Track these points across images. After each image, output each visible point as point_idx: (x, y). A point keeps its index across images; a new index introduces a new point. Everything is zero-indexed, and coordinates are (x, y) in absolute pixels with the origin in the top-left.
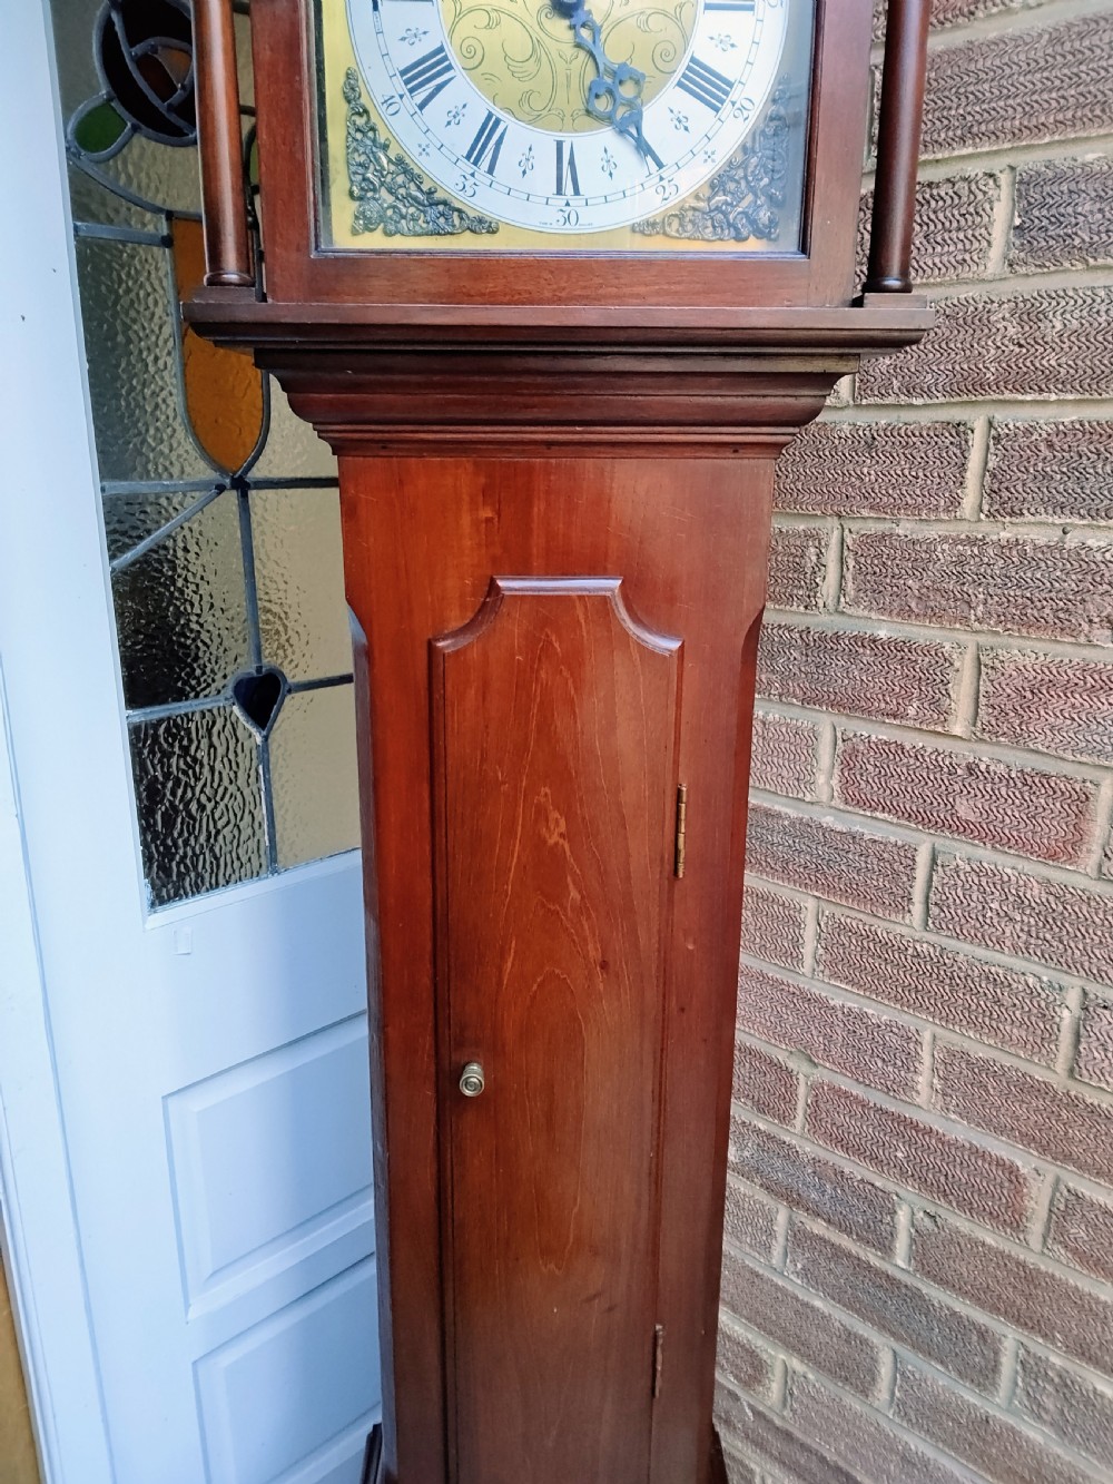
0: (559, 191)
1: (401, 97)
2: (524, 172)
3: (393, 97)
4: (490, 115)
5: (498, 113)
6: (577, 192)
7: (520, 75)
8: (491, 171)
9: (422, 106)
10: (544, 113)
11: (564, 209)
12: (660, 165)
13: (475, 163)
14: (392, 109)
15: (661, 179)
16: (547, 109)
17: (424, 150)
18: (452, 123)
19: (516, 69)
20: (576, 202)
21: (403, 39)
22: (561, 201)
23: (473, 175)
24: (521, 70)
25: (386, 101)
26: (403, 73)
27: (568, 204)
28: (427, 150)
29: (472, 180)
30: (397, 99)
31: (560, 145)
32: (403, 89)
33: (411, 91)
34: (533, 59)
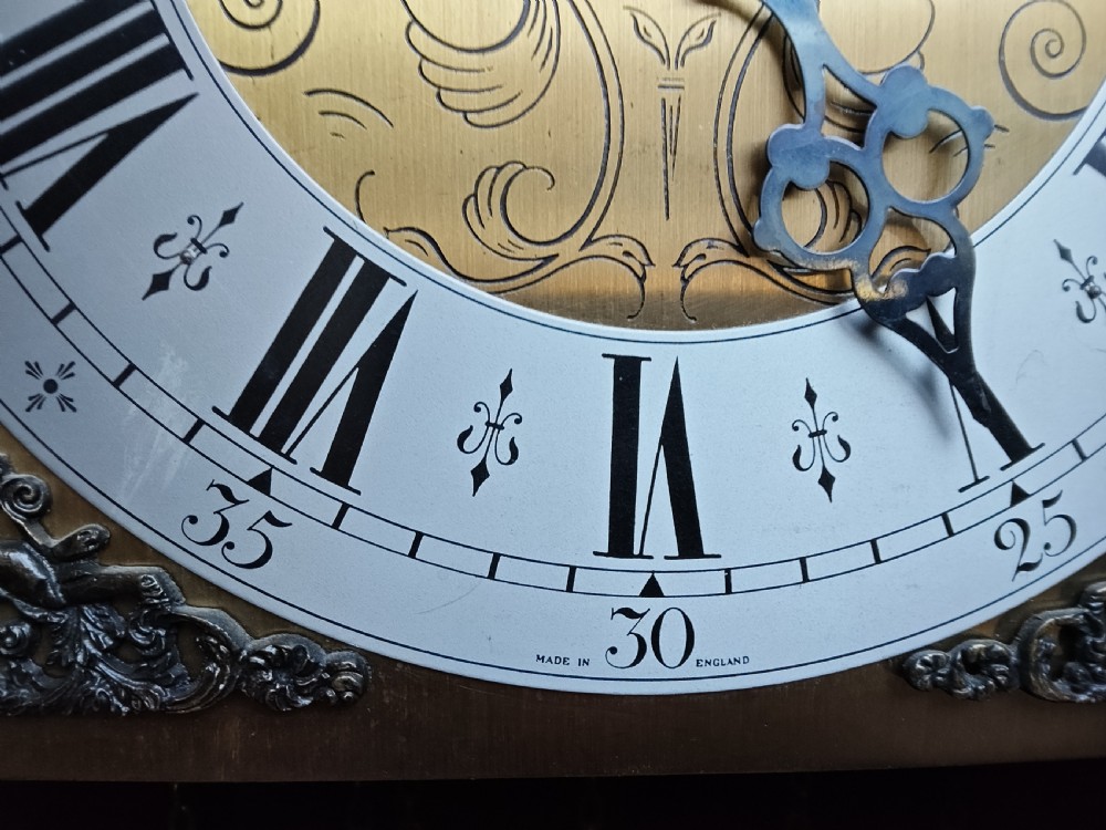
0: (621, 541)
2: (480, 474)
4: (340, 254)
5: (372, 244)
6: (690, 543)
7: (472, 101)
8: (339, 466)
10: (568, 250)
11: (639, 605)
12: (1015, 446)
13: (274, 437)
15: (1018, 495)
16: (583, 233)
17: (51, 386)
18: (176, 281)
19: (454, 79)
20: (684, 580)
22: (625, 579)
23: (262, 483)
24: (472, 81)
27: (652, 589)
28: (65, 387)
29: (258, 503)
31: (627, 373)
34: (526, 40)
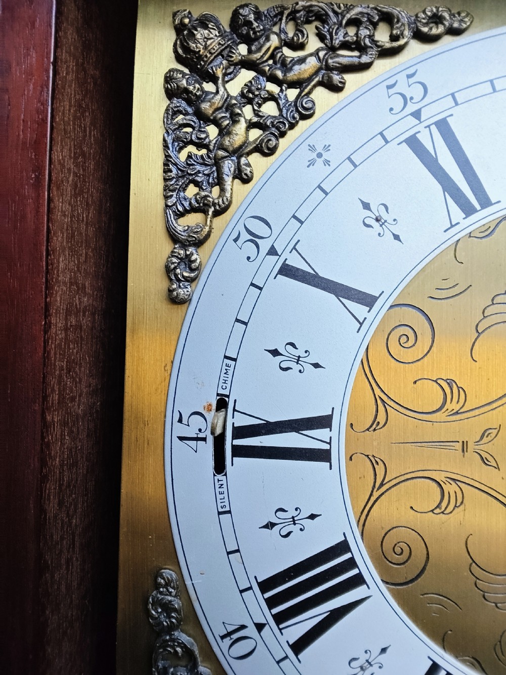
1: (260, 627)
3: (243, 627)
9: (299, 646)
14: (242, 648)
21: (270, 525)
25: (229, 634)
26: (265, 586)
30: (251, 631)
32: (264, 614)
33: (280, 619)
